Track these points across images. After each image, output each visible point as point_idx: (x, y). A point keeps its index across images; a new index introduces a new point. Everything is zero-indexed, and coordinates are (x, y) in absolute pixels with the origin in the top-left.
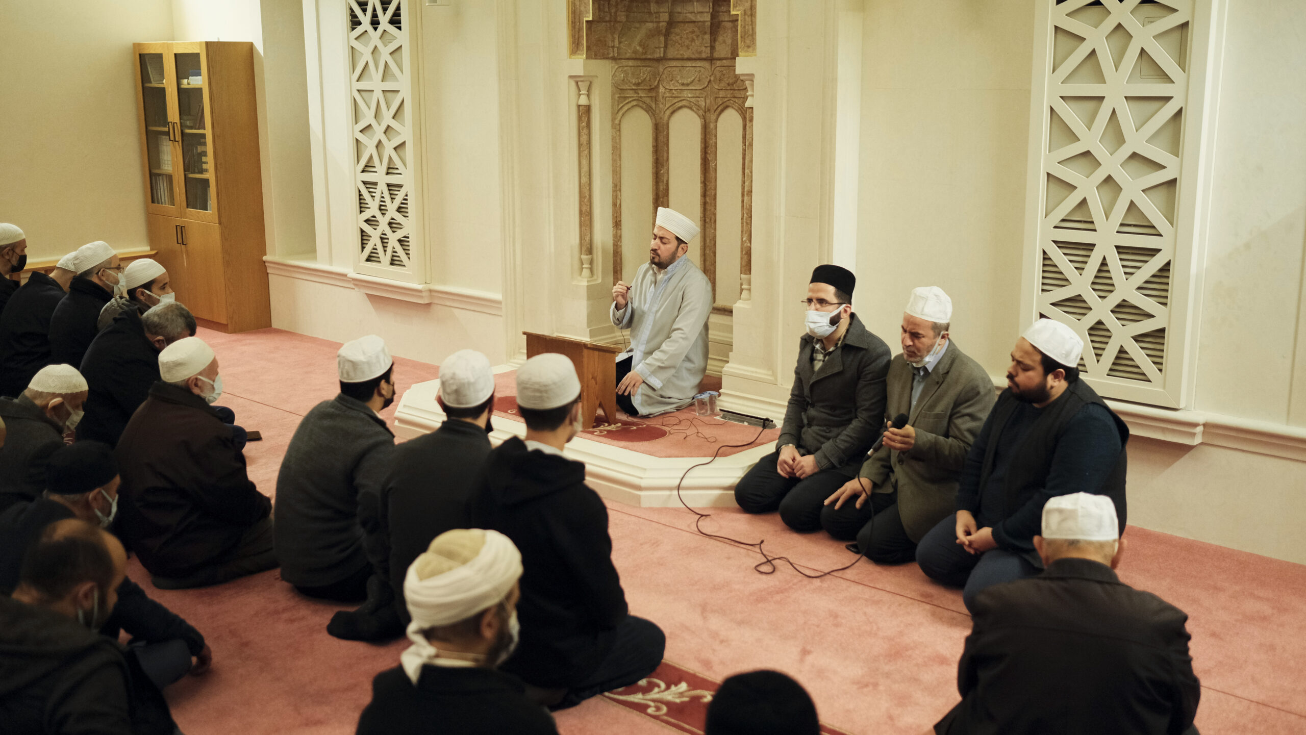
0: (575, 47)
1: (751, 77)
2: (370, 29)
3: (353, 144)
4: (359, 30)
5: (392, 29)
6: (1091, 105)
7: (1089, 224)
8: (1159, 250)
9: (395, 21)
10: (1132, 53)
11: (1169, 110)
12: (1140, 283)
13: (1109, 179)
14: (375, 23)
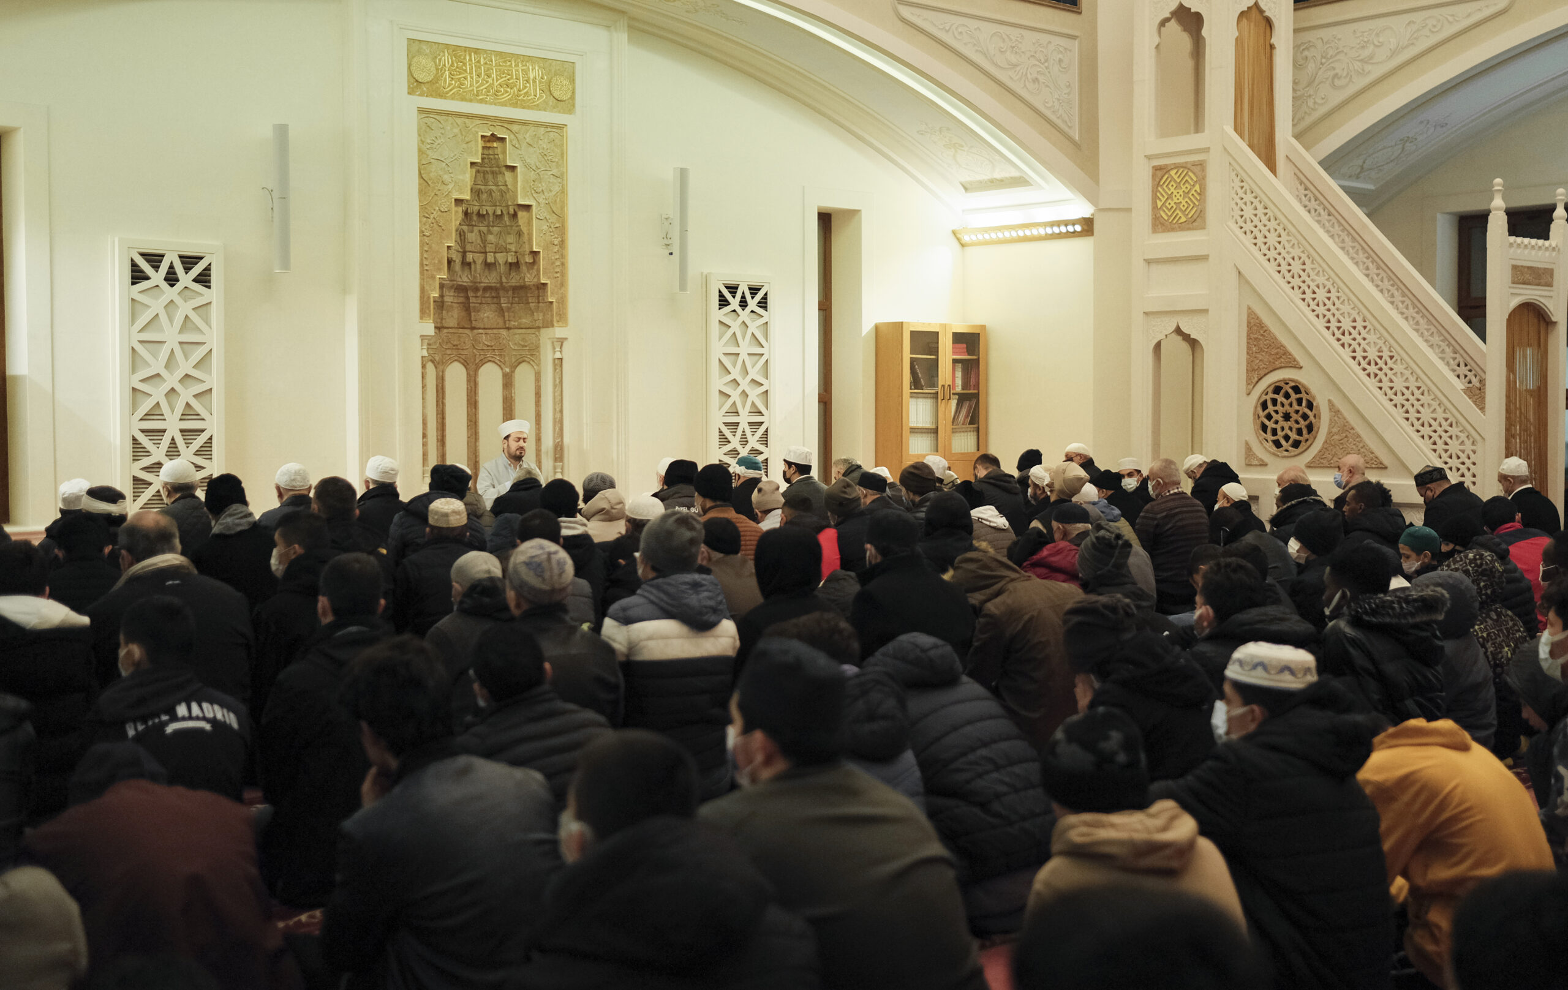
0: (423, 313)
1: (562, 341)
2: (164, 285)
3: (128, 393)
4: (144, 285)
5: (198, 287)
6: (733, 357)
7: (737, 413)
8: (763, 423)
9: (204, 279)
10: (749, 335)
11: (763, 360)
12: (757, 439)
13: (744, 391)
14: (171, 279)
